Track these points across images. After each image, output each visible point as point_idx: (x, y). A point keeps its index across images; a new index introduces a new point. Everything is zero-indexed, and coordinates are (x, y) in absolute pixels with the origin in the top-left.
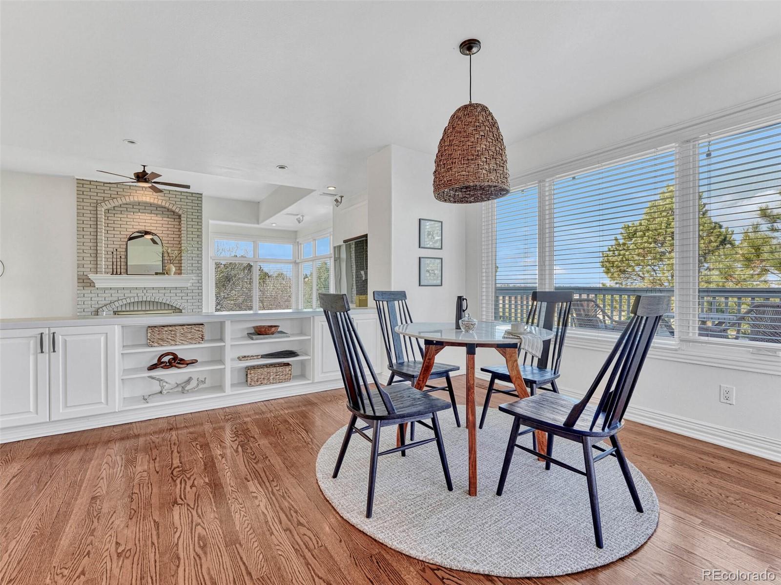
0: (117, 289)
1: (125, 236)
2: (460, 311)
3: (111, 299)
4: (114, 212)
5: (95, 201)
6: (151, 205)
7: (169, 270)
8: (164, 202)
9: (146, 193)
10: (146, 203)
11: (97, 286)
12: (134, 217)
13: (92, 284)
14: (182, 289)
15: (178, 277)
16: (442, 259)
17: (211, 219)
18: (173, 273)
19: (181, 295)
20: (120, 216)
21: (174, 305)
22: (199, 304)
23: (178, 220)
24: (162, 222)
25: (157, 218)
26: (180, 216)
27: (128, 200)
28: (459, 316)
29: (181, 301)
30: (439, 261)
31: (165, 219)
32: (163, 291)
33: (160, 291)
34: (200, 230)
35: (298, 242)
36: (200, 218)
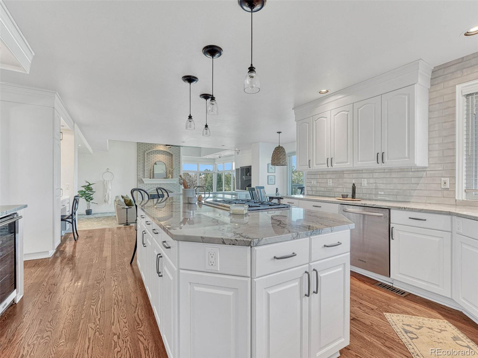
0: (151, 184)
1: (153, 163)
2: (277, 191)
3: (149, 188)
4: (149, 154)
5: (144, 151)
6: (162, 151)
7: (169, 176)
8: (167, 150)
9: (161, 146)
10: (160, 150)
11: (145, 183)
12: (156, 156)
13: (143, 182)
14: (173, 184)
15: (172, 179)
16: (275, 176)
17: (183, 155)
18: (170, 178)
19: (173, 186)
20: (151, 155)
21: (170, 190)
22: (179, 190)
23: (171, 156)
24: (166, 157)
25: (164, 156)
26: (172, 155)
27: (155, 150)
28: (277, 192)
29: (173, 189)
30: (274, 176)
31: (167, 156)
32: (167, 185)
33: (166, 185)
34: (179, 160)
35: (215, 164)
36: (179, 155)
